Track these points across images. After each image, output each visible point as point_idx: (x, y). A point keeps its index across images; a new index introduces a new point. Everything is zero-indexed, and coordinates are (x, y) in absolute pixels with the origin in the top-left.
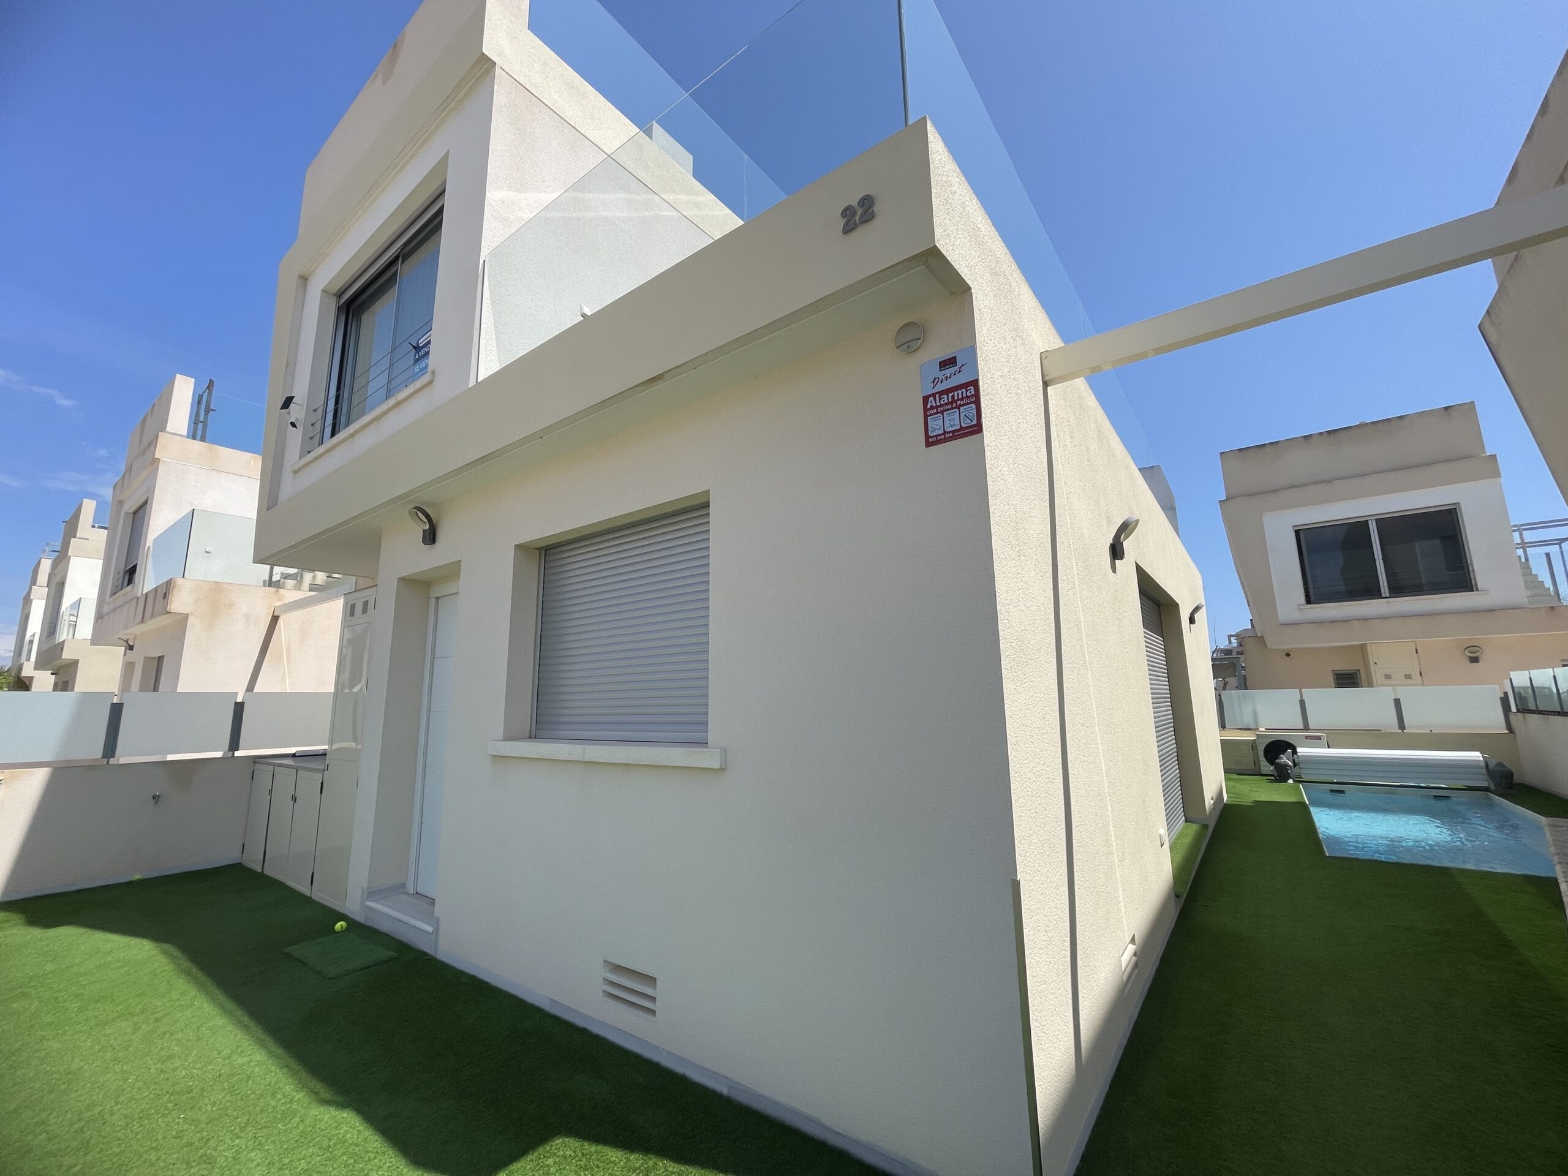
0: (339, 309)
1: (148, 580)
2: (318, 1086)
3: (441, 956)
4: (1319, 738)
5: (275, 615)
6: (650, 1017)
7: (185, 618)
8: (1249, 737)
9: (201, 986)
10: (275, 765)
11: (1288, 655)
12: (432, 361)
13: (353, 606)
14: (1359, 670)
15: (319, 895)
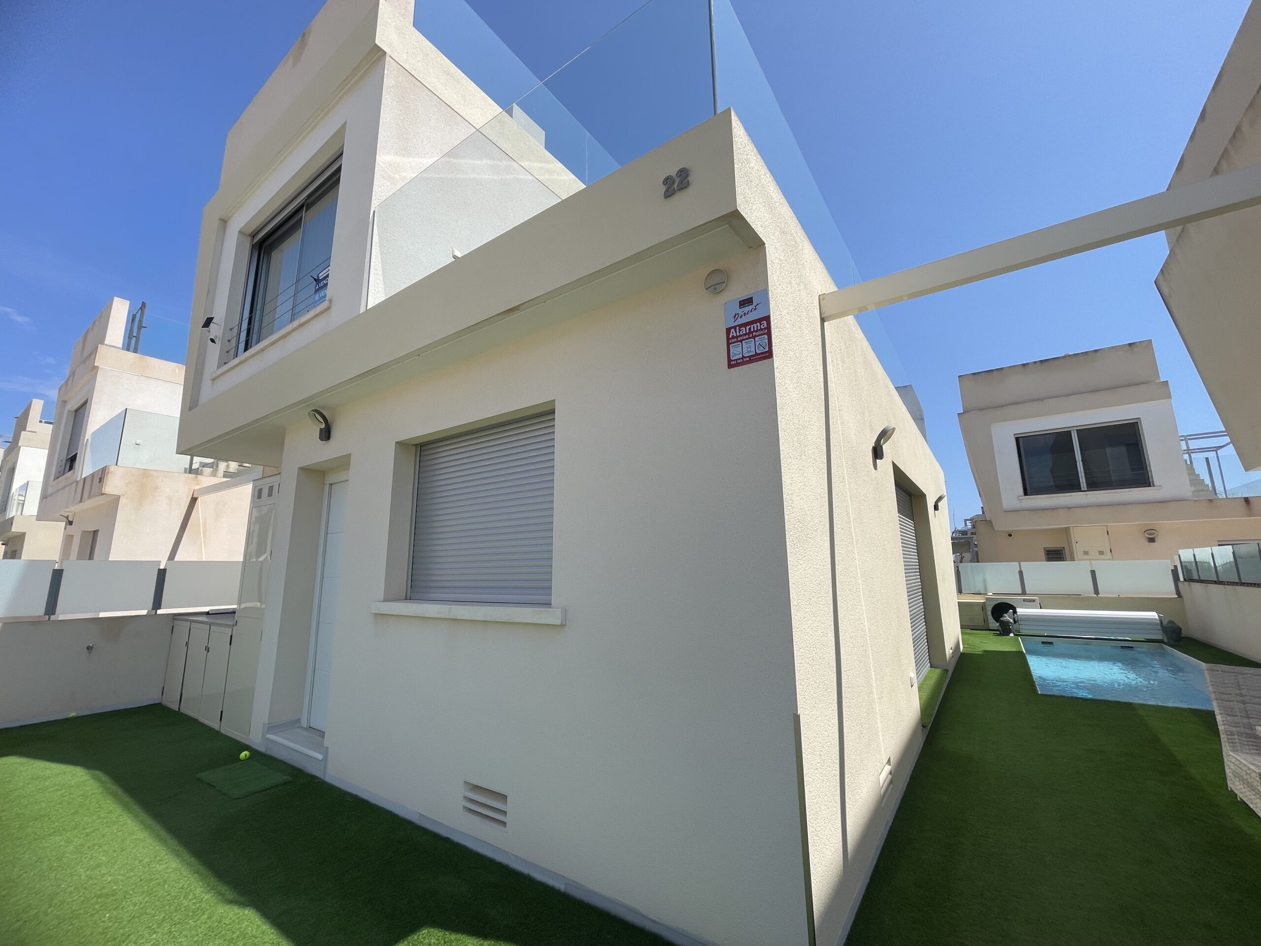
0: (253, 247)
1: (86, 467)
2: (223, 888)
3: (328, 780)
4: (1034, 601)
5: (195, 496)
6: (500, 827)
7: (117, 498)
8: (980, 600)
9: (125, 806)
10: (192, 621)
11: (1010, 535)
12: (329, 291)
13: (260, 491)
14: (1064, 548)
15: (227, 729)
